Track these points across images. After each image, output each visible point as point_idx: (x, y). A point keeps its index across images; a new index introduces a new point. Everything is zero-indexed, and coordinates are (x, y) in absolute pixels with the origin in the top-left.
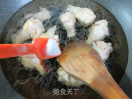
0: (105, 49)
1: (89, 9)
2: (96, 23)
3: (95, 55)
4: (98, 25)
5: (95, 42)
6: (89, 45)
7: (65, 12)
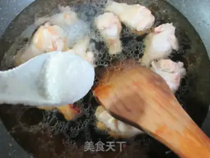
0: (173, 72)
1: (144, 7)
2: (157, 29)
3: (158, 83)
4: (159, 32)
5: (156, 61)
6: (145, 67)
7: (103, 13)
